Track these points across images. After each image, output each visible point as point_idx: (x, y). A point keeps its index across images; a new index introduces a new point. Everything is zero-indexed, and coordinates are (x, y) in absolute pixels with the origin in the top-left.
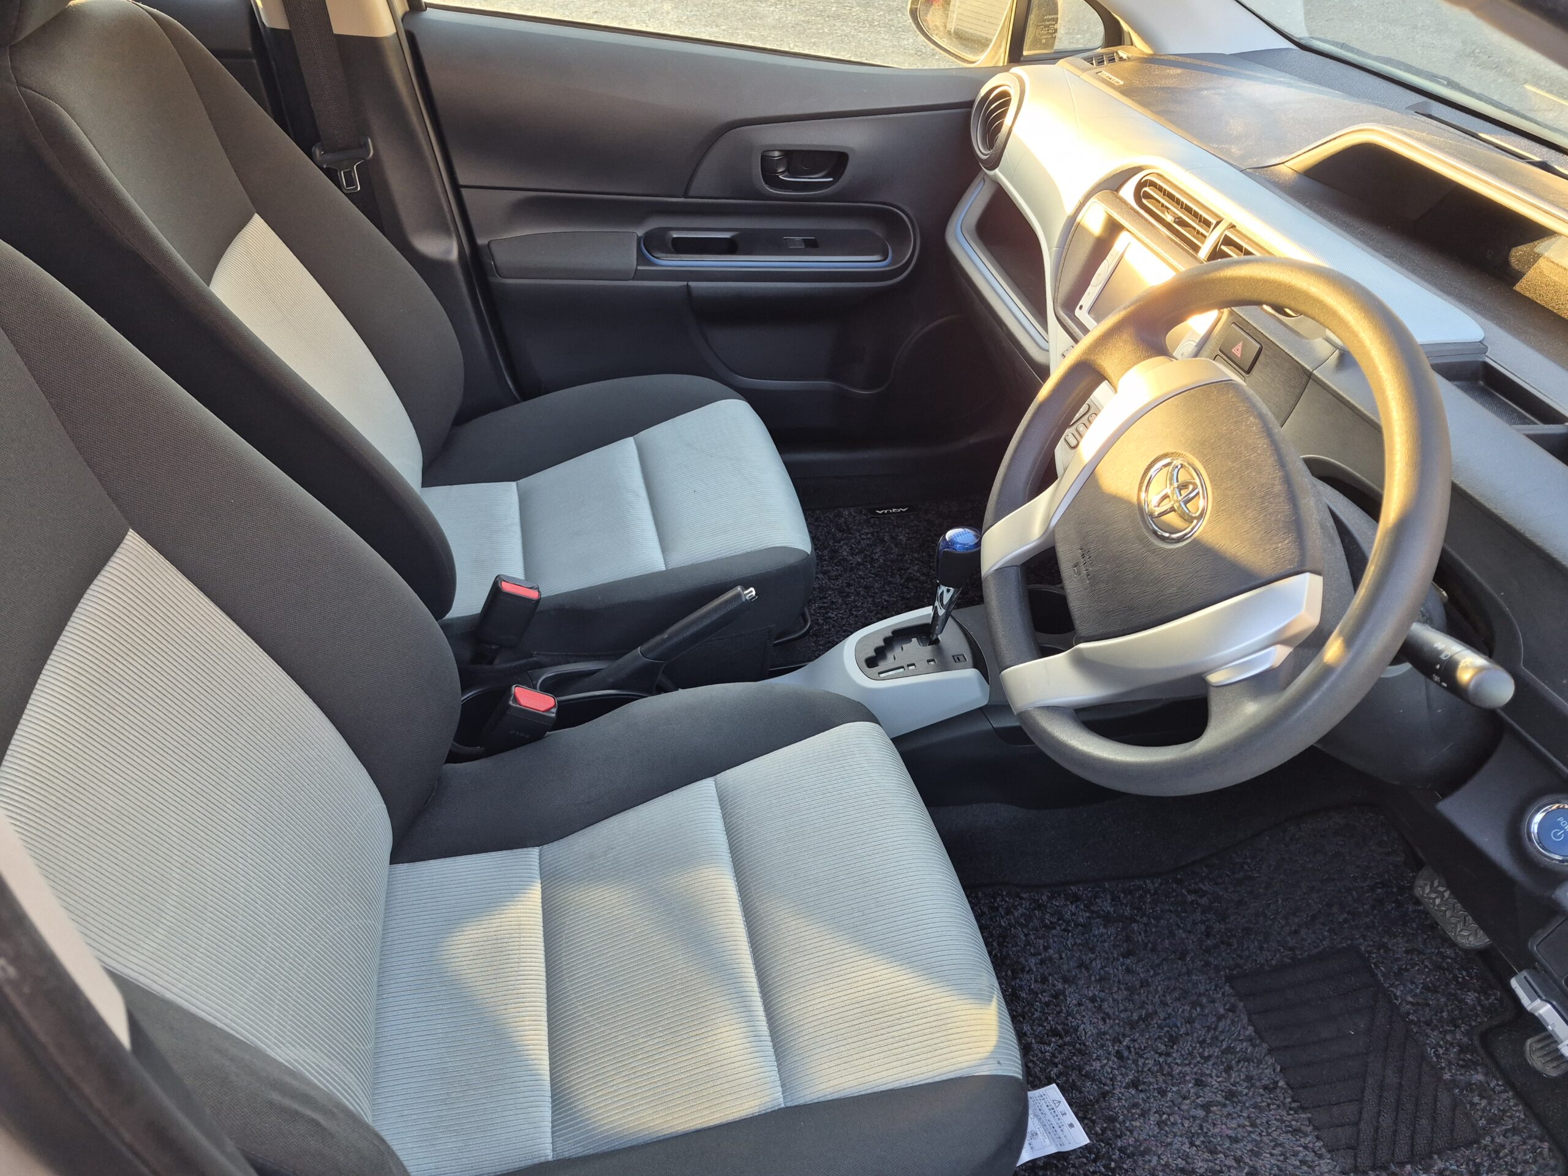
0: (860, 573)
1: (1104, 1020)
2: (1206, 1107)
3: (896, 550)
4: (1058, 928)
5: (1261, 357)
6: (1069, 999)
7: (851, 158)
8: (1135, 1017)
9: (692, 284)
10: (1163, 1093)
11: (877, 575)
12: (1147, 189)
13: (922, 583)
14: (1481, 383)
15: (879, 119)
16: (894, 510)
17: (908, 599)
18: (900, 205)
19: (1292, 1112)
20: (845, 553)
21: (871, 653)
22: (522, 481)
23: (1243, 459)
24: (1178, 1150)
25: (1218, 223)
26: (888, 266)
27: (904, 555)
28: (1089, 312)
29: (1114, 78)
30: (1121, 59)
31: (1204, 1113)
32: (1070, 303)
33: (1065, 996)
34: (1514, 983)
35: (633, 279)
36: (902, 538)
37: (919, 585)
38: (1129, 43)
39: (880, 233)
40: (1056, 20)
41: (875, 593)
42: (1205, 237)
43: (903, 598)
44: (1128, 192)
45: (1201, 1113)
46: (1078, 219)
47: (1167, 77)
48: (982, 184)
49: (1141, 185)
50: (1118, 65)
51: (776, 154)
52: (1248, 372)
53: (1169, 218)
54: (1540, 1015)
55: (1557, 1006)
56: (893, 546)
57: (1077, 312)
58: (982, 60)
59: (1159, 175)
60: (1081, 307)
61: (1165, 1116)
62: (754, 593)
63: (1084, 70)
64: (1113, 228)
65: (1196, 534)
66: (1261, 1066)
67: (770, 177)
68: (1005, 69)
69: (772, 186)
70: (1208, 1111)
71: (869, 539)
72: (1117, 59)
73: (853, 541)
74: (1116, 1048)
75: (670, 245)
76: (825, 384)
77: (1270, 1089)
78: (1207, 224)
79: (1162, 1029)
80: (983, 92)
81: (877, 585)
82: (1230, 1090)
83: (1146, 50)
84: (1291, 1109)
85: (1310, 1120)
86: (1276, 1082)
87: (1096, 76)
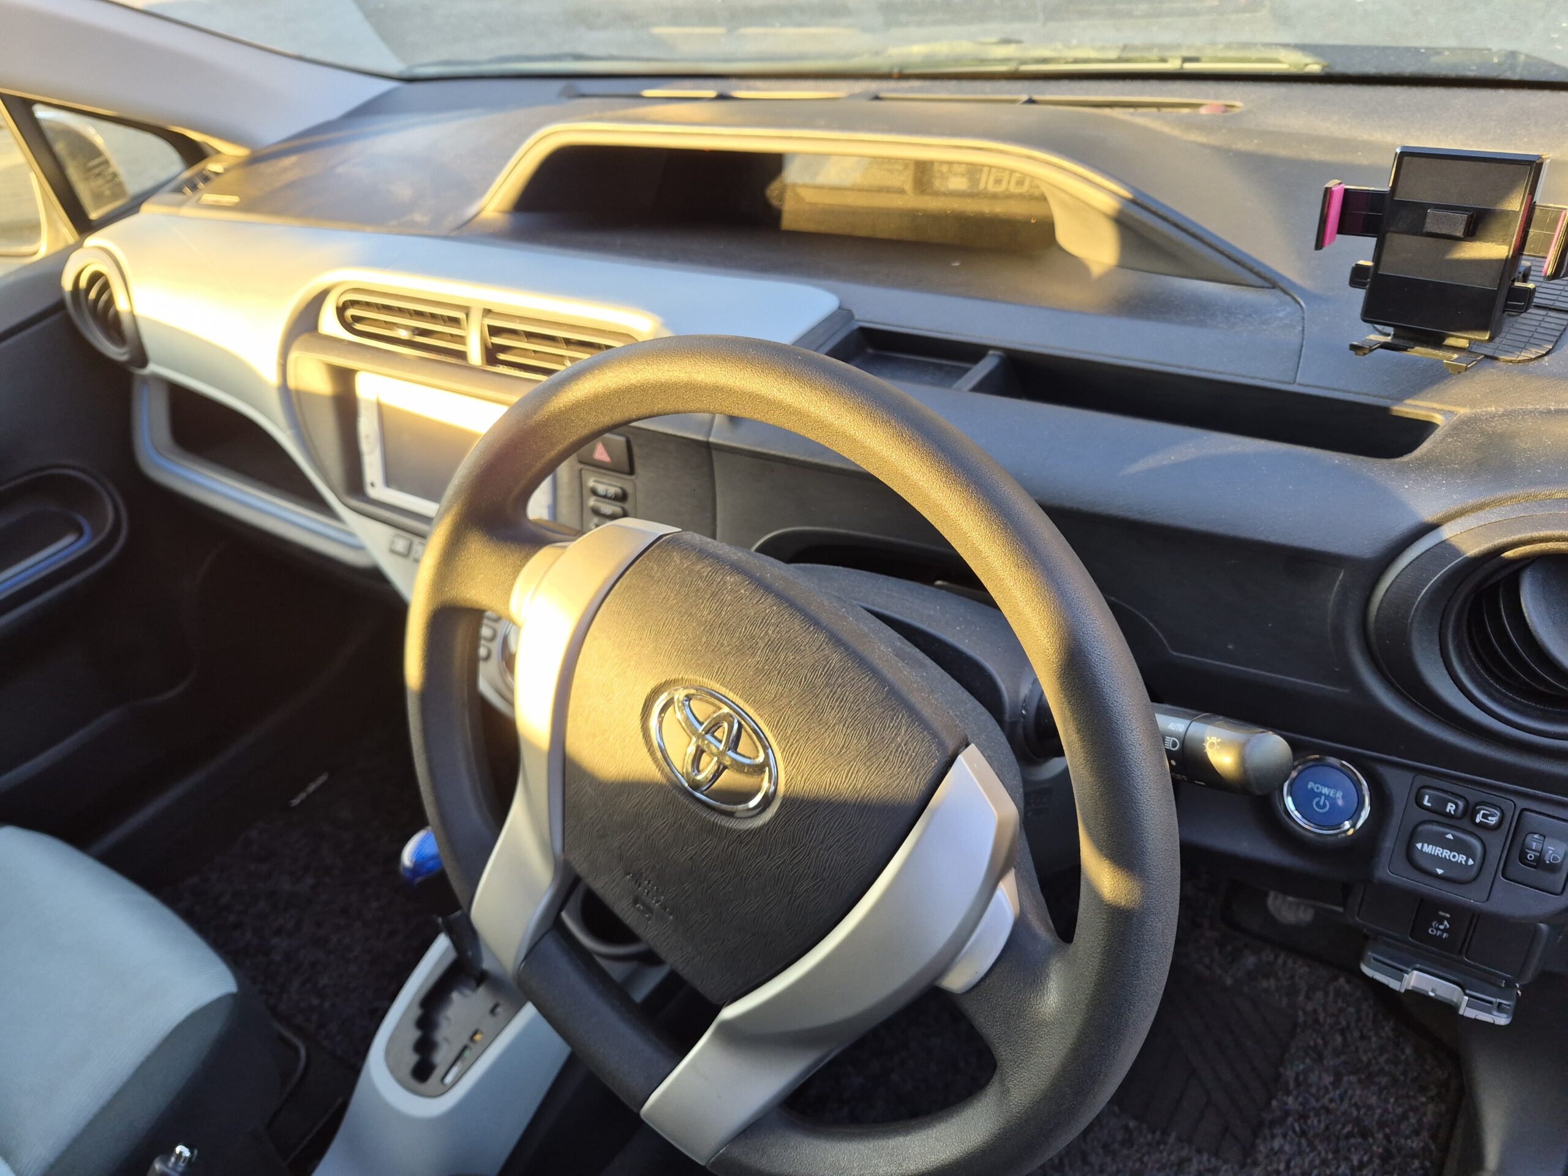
5: (636, 450)
12: (351, 312)
14: (870, 351)
16: (313, 787)
21: (412, 1059)
23: (761, 644)
25: (467, 315)
26: (92, 541)
28: (387, 486)
29: (221, 198)
30: (217, 174)
32: (354, 484)
34: (1365, 969)
38: (214, 152)
39: (53, 507)
40: (106, 162)
42: (464, 338)
44: (329, 323)
46: (292, 385)
47: (285, 170)
48: (144, 388)
49: (341, 311)
50: (216, 182)
52: (631, 472)
53: (403, 334)
54: (1413, 987)
55: (1423, 967)
57: (370, 491)
58: (43, 248)
59: (356, 290)
60: (372, 485)
62: (186, 1153)
63: (180, 204)
64: (344, 377)
65: (782, 788)
68: (78, 245)
72: (212, 176)
78: (454, 321)
80: (67, 284)
83: (240, 152)
84: (1158, 1143)
85: (1179, 1139)
86: (1126, 1128)
87: (200, 205)
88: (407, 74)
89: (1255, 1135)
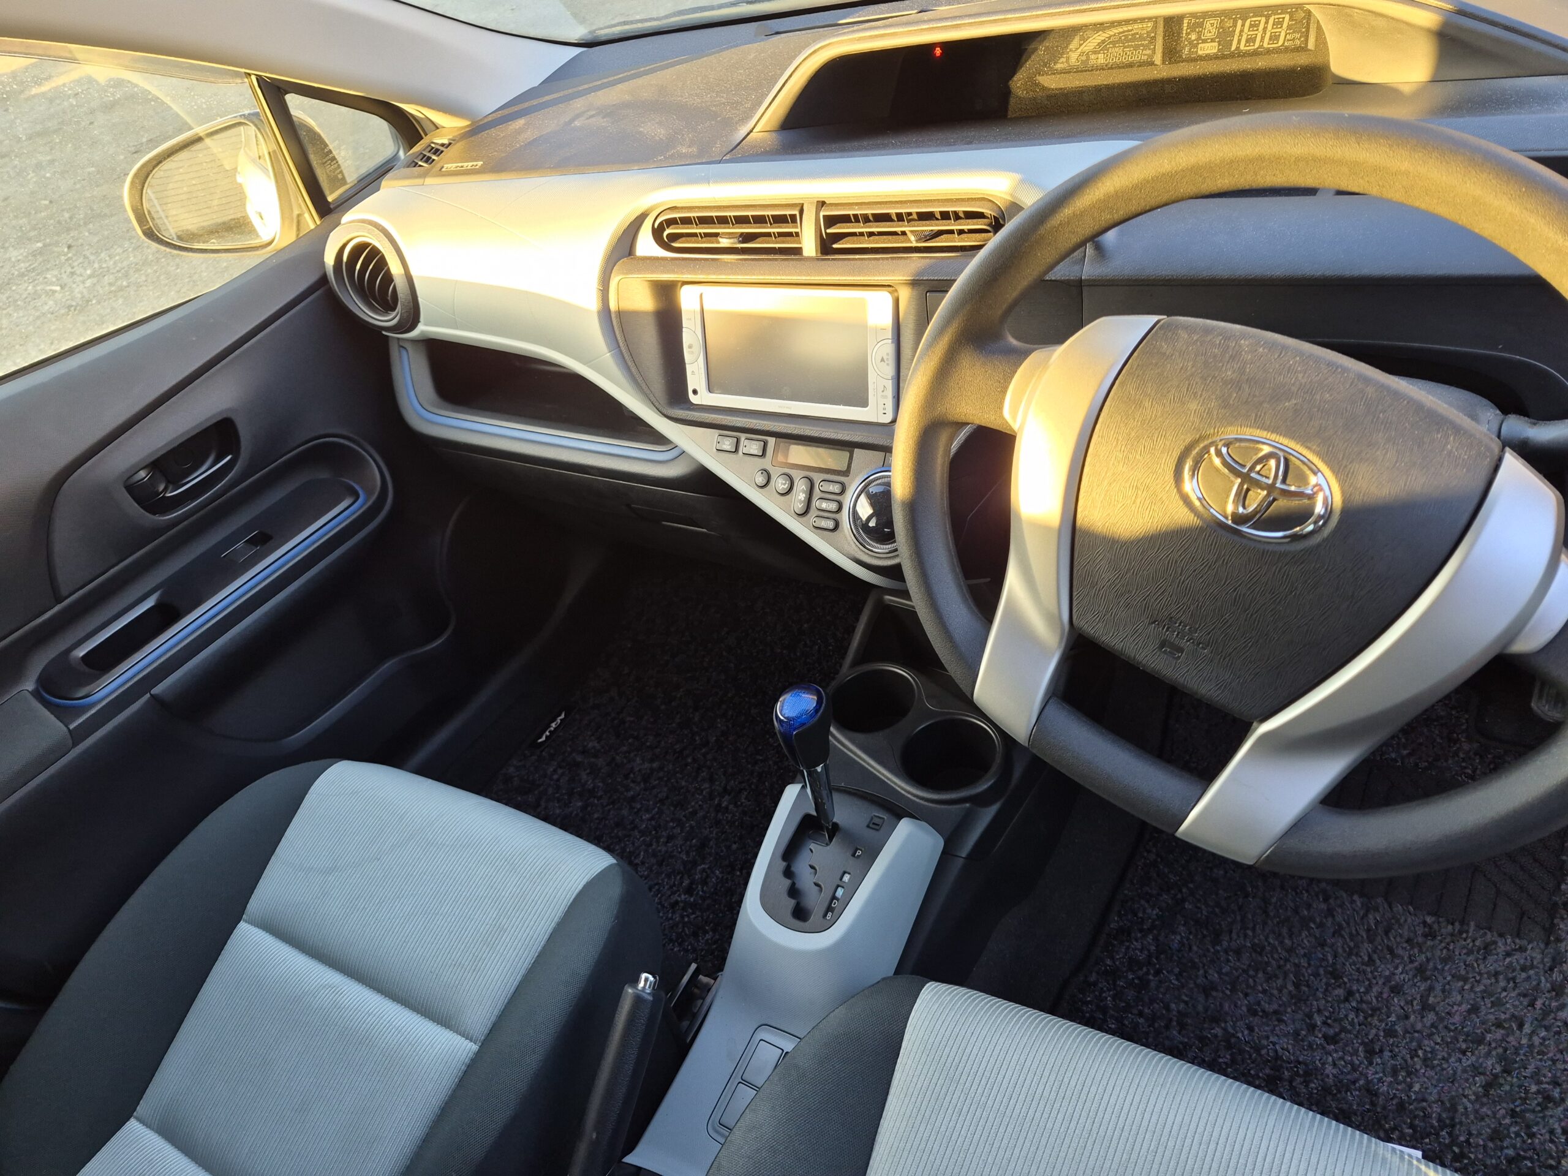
0: (596, 816)
1: (1280, 1021)
2: (1426, 1007)
3: (601, 762)
4: (1151, 977)
6: (1240, 1035)
7: (234, 417)
8: (1291, 988)
9: (157, 690)
10: (1390, 1033)
11: (613, 803)
12: (667, 232)
13: (661, 768)
15: (237, 357)
16: (553, 725)
17: (667, 797)
18: (322, 432)
19: (1464, 935)
20: (558, 811)
21: (789, 902)
22: (141, 1109)
24: (1465, 1071)
25: (801, 212)
26: (364, 504)
27: (614, 759)
28: (710, 390)
29: (465, 164)
30: (445, 145)
31: (1432, 1013)
32: (676, 397)
33: (1233, 1035)
35: (75, 745)
36: (592, 744)
37: (661, 774)
38: (433, 128)
39: (324, 475)
41: (632, 822)
42: (797, 234)
43: (662, 801)
44: (646, 245)
45: (1431, 1017)
46: (613, 306)
47: (518, 132)
48: (404, 353)
49: (657, 233)
50: (450, 152)
51: (142, 474)
53: (724, 243)
56: (593, 760)
57: (693, 399)
59: (673, 209)
60: (695, 392)
61: (1420, 1053)
62: (651, 978)
63: (421, 176)
64: (666, 292)
66: (1402, 921)
67: (154, 504)
68: (330, 226)
69: (164, 512)
70: (1432, 1008)
71: (563, 774)
72: (441, 148)
73: (550, 791)
74: (1320, 1036)
75: (84, 668)
76: (388, 666)
77: (1431, 934)
78: (786, 219)
79: (1319, 975)
80: (329, 259)
81: (625, 812)
82: (1416, 968)
83: (461, 123)
84: (1461, 932)
85: (1478, 927)
86: (1425, 923)
87: (441, 173)
88: (589, 38)
89: (1552, 918)
